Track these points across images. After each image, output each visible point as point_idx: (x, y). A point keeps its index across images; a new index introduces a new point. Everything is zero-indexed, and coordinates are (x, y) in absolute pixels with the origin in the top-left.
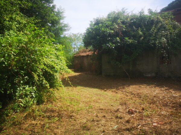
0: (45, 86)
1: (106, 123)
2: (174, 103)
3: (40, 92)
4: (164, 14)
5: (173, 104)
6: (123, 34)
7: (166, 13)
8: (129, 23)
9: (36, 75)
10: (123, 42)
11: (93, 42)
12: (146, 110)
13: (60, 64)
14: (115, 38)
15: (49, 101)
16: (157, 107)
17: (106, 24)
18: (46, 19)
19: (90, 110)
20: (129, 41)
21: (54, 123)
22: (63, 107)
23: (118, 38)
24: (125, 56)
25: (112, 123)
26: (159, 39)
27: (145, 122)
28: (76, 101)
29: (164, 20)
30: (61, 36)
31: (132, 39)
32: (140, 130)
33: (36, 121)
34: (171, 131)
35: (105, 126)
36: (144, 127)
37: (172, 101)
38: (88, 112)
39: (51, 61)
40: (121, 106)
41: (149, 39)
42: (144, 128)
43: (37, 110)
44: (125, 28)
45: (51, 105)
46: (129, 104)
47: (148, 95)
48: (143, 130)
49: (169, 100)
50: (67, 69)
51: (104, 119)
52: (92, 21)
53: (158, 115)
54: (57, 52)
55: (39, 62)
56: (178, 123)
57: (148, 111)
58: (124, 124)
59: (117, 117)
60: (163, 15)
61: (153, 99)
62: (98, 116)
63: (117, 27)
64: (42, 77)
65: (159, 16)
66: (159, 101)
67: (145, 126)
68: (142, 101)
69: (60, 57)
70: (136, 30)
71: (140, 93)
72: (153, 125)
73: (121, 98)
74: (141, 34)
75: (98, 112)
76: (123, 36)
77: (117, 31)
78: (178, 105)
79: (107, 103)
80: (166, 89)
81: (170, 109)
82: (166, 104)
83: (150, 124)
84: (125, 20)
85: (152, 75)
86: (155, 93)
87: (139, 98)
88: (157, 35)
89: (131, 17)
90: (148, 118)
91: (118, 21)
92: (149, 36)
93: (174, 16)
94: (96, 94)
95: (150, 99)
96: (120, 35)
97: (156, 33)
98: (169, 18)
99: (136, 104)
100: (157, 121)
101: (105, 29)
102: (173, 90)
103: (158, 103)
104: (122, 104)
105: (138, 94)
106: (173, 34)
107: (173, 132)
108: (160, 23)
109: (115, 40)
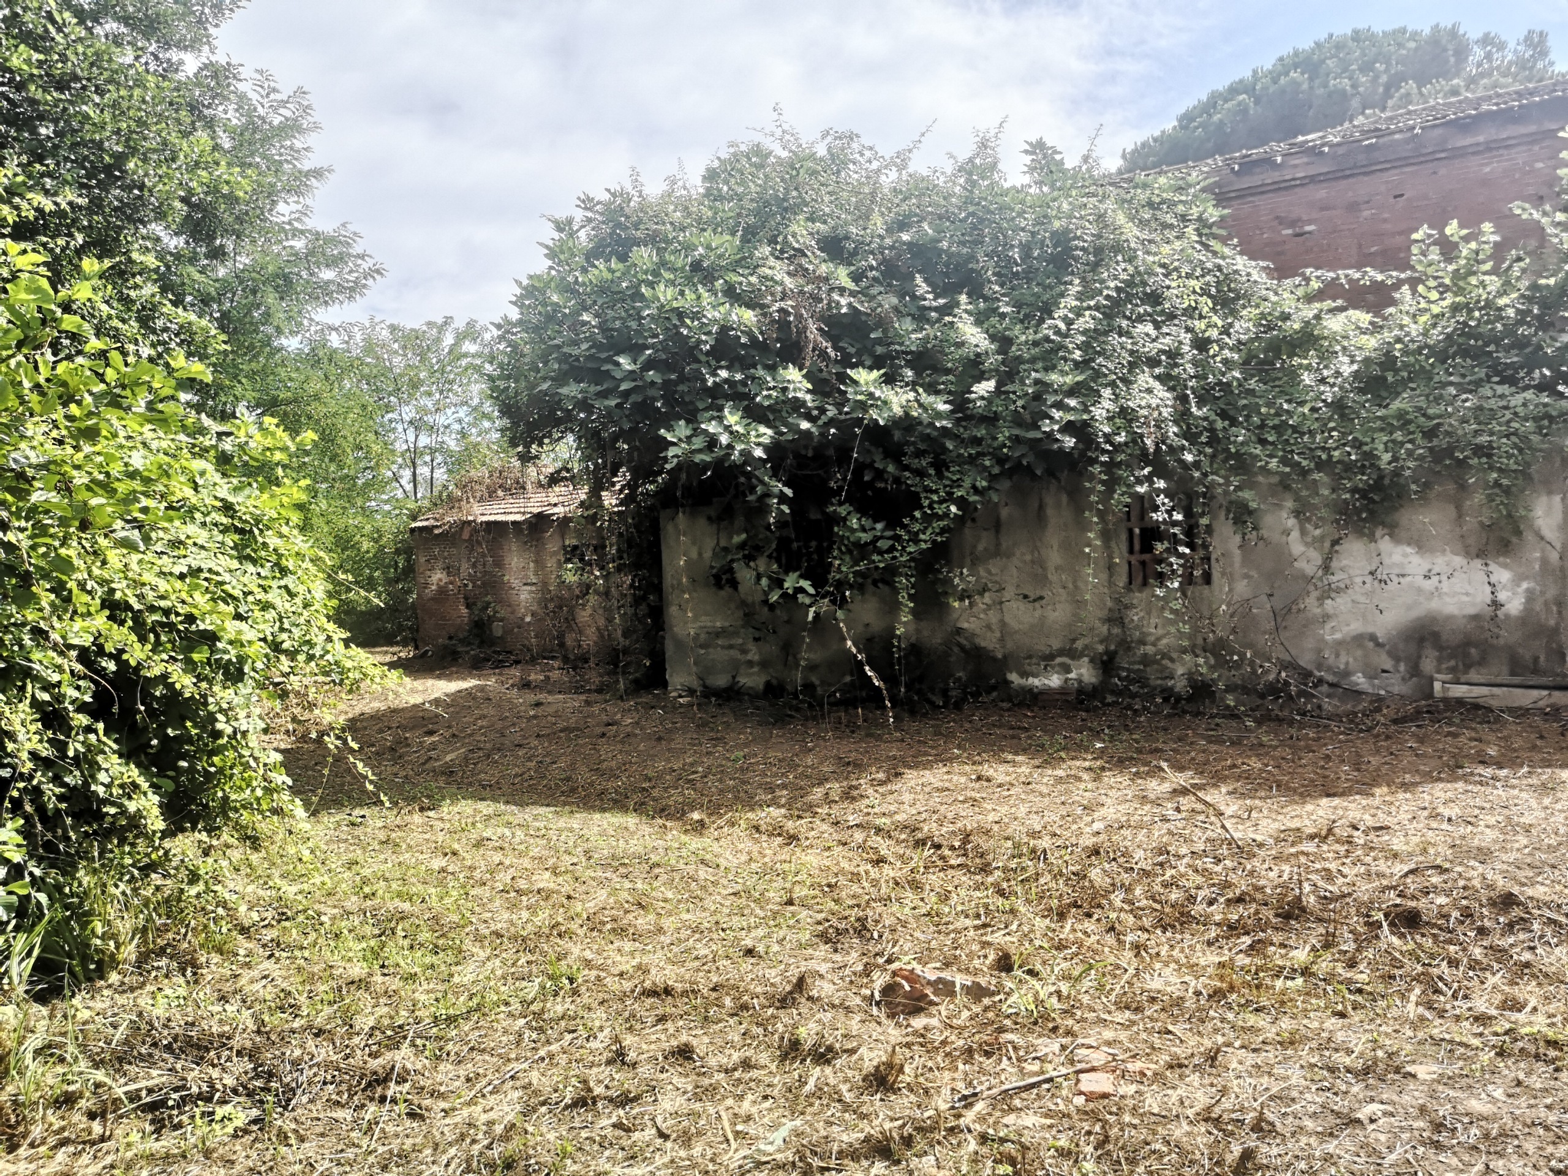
0: (123, 812)
1: (697, 1106)
2: (1240, 900)
3: (68, 868)
4: (1145, 186)
5: (1229, 902)
6: (834, 339)
7: (1162, 180)
8: (882, 248)
9: (25, 706)
10: (839, 406)
11: (584, 405)
12: (1031, 973)
13: (266, 606)
14: (772, 369)
15: (161, 952)
16: (1110, 939)
17: (689, 248)
18: (142, 187)
19: (558, 1007)
20: (886, 402)
21: (207, 1154)
22: (303, 999)
23: (794, 375)
24: (854, 522)
25: (746, 1106)
26: (1113, 384)
27: (1021, 1070)
28: (425, 936)
29: (1145, 235)
30: (284, 342)
31: (913, 385)
32: (984, 1139)
33: (23, 1152)
34: (1217, 1121)
35: (686, 1139)
36: (1012, 1109)
37: (1227, 885)
38: (540, 1022)
39: (182, 577)
40: (824, 949)
41: (1043, 387)
42: (1010, 1119)
43: (38, 1052)
44: (852, 294)
45: (182, 992)
46: (893, 931)
47: (1045, 843)
48: (1003, 1141)
49: (1205, 872)
50: (339, 646)
51: (678, 1079)
52: (570, 221)
53: (1122, 1005)
54: (236, 490)
55: (58, 589)
56: (1271, 1055)
57: (1044, 972)
58: (846, 1107)
59: (791, 1050)
60: (1142, 196)
61: (1081, 876)
62: (632, 1056)
63: (788, 281)
64: (89, 730)
65: (1110, 206)
66: (1129, 890)
67: (1017, 1102)
68: (1001, 893)
69: (273, 541)
70: (936, 309)
71: (980, 828)
72: (1081, 1093)
73: (829, 886)
74: (977, 346)
75: (627, 1020)
76: (833, 354)
77: (789, 314)
78: (1268, 913)
79: (710, 930)
80: (1175, 791)
81: (1210, 944)
82: (1183, 906)
83: (1060, 1080)
84: (846, 223)
85: (1072, 675)
86: (1098, 826)
87: (974, 873)
88: (1099, 354)
89: (897, 201)
90: (1040, 1036)
91: (791, 229)
92: (1040, 365)
93: (1226, 211)
94: (613, 857)
95: (1061, 874)
96: (814, 350)
97: (1095, 339)
98: (1184, 218)
99: (951, 927)
100: (1111, 1051)
101: (682, 293)
102: (1229, 793)
103: (1118, 903)
104: (838, 932)
105: (966, 840)
106: (1221, 349)
107: (1232, 1134)
108: (1117, 263)
109: (769, 389)
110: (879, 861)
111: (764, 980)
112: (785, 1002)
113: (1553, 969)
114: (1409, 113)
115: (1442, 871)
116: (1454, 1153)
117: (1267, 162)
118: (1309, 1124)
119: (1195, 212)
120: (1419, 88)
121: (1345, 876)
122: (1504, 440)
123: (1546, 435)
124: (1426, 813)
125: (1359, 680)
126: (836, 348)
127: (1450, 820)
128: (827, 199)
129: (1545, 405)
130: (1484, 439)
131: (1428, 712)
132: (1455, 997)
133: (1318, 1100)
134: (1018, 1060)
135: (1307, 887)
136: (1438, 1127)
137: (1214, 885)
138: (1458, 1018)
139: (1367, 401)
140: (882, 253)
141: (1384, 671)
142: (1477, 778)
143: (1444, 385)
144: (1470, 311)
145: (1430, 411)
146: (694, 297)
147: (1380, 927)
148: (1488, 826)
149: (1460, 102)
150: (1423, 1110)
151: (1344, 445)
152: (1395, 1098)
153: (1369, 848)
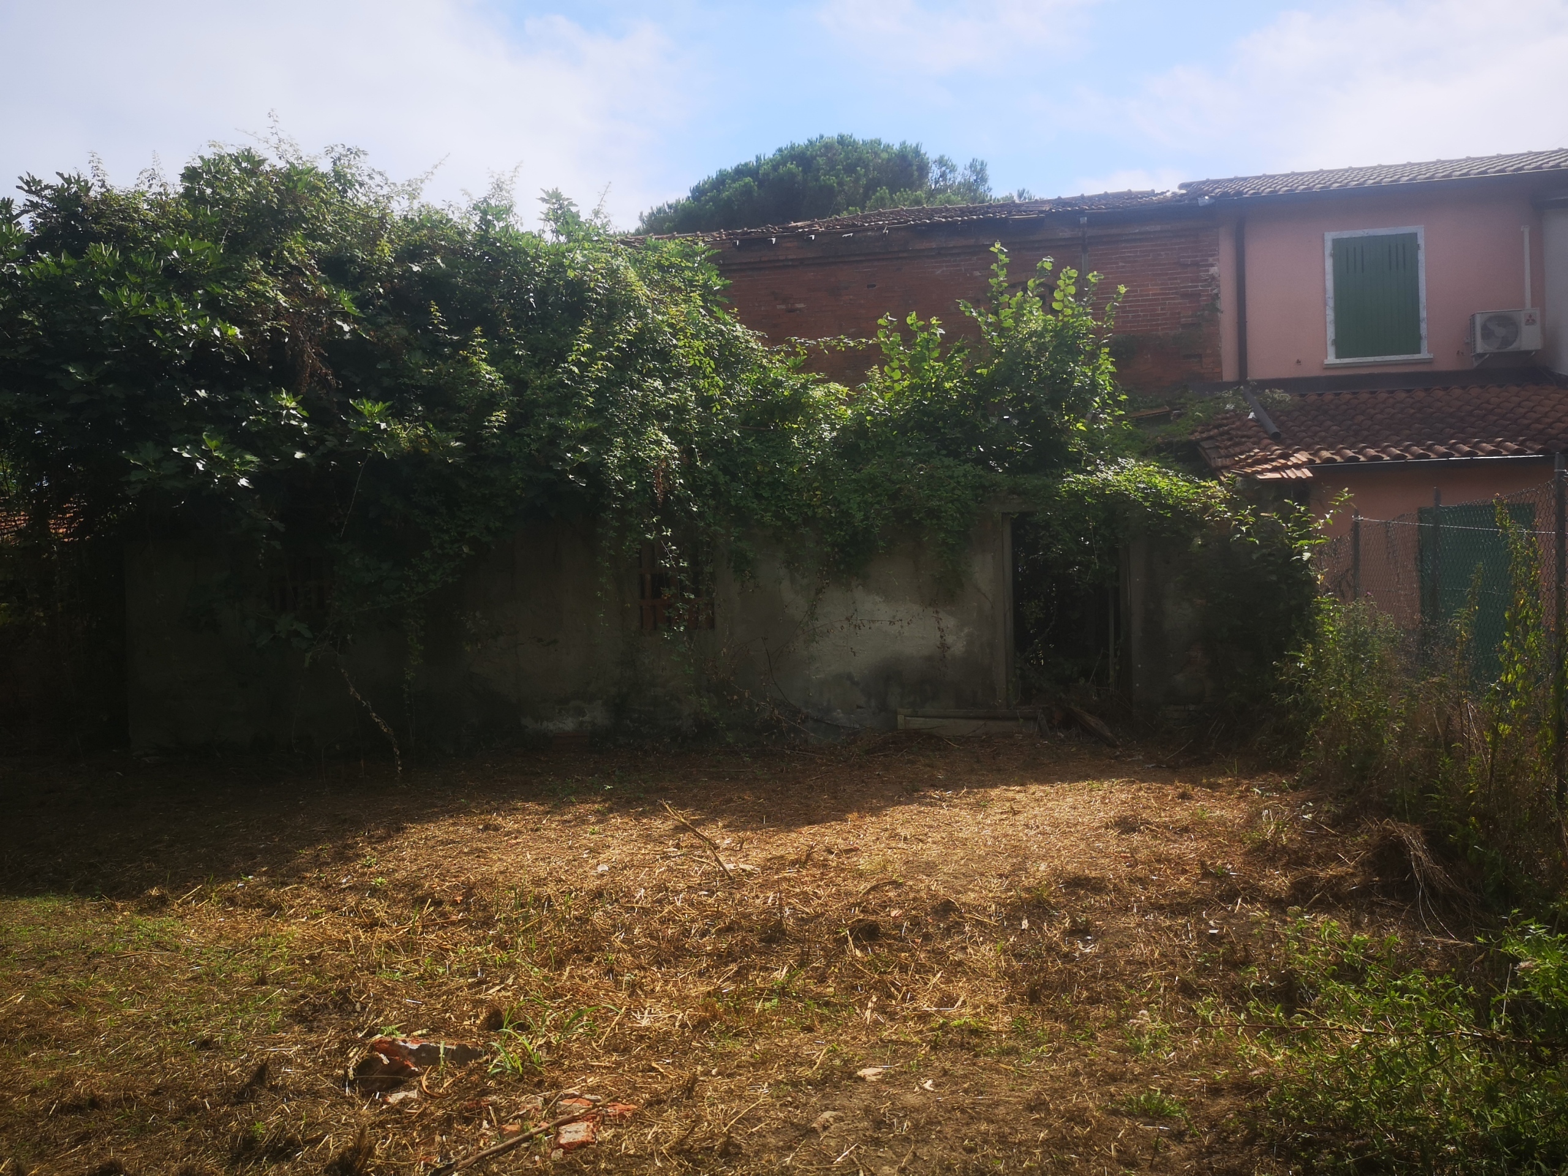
2: (729, 929)
4: (655, 249)
5: (720, 932)
6: (336, 367)
7: (671, 245)
8: (390, 277)
10: (340, 437)
12: (521, 1027)
14: (262, 393)
16: (608, 982)
20: (393, 436)
23: (287, 401)
24: (357, 561)
26: (624, 434)
27: (501, 1132)
29: (655, 295)
31: (421, 420)
34: (688, 1153)
37: (719, 915)
40: (297, 1030)
41: (558, 432)
44: (357, 320)
46: (378, 1000)
47: (550, 890)
49: (700, 906)
52: (8, 204)
53: (610, 1048)
56: (744, 1078)
57: (535, 1025)
59: (245, 1150)
60: (653, 257)
61: (583, 920)
63: (282, 299)
65: (620, 262)
66: (629, 929)
68: (503, 946)
70: (450, 346)
71: (484, 879)
72: (561, 1146)
73: (311, 957)
74: (492, 385)
75: (36, 1145)
76: (333, 382)
77: (284, 335)
78: (754, 939)
79: (158, 1024)
80: (676, 828)
81: (701, 974)
82: (678, 940)
83: (540, 1135)
84: (351, 246)
85: (587, 718)
86: (603, 868)
87: (476, 928)
88: (612, 404)
89: (408, 230)
90: (524, 1093)
91: (286, 245)
92: (555, 410)
93: (728, 282)
94: (40, 950)
95: (564, 920)
96: (312, 375)
97: (609, 390)
98: (691, 283)
99: (444, 988)
100: (593, 1097)
101: (151, 300)
102: (724, 827)
103: (618, 943)
104: (316, 1009)
105: (468, 894)
106: (723, 408)
107: (702, 1162)
108: (629, 318)
109: (257, 414)
110: (372, 925)
111: (221, 1075)
112: (241, 1096)
113: (979, 965)
114: (880, 214)
115: (896, 885)
116: (890, 1147)
117: (764, 241)
118: (772, 1140)
119: (700, 278)
120: (891, 195)
121: (819, 898)
122: (950, 505)
123: (981, 502)
124: (887, 834)
125: (839, 715)
126: (336, 376)
127: (905, 839)
128: (329, 218)
129: (980, 477)
130: (935, 503)
131: (893, 743)
132: (904, 1000)
133: (781, 1115)
134: (499, 1122)
135: (787, 911)
136: (879, 1124)
137: (707, 917)
138: (905, 1019)
139: (845, 465)
140: (392, 282)
141: (859, 707)
142: (928, 800)
143: (905, 455)
144: (924, 391)
145: (894, 477)
146: (166, 305)
147: (847, 941)
148: (934, 843)
149: (919, 211)
150: (867, 1110)
151: (826, 503)
152: (846, 1103)
153: (840, 869)
